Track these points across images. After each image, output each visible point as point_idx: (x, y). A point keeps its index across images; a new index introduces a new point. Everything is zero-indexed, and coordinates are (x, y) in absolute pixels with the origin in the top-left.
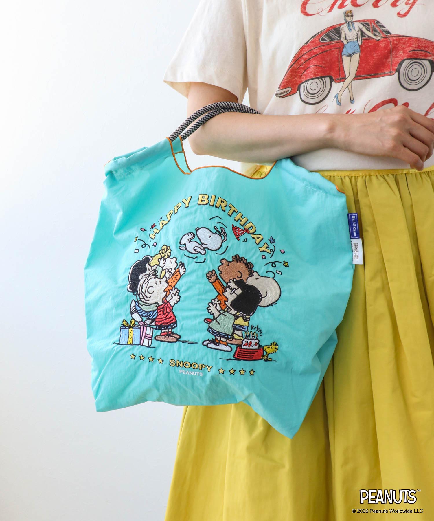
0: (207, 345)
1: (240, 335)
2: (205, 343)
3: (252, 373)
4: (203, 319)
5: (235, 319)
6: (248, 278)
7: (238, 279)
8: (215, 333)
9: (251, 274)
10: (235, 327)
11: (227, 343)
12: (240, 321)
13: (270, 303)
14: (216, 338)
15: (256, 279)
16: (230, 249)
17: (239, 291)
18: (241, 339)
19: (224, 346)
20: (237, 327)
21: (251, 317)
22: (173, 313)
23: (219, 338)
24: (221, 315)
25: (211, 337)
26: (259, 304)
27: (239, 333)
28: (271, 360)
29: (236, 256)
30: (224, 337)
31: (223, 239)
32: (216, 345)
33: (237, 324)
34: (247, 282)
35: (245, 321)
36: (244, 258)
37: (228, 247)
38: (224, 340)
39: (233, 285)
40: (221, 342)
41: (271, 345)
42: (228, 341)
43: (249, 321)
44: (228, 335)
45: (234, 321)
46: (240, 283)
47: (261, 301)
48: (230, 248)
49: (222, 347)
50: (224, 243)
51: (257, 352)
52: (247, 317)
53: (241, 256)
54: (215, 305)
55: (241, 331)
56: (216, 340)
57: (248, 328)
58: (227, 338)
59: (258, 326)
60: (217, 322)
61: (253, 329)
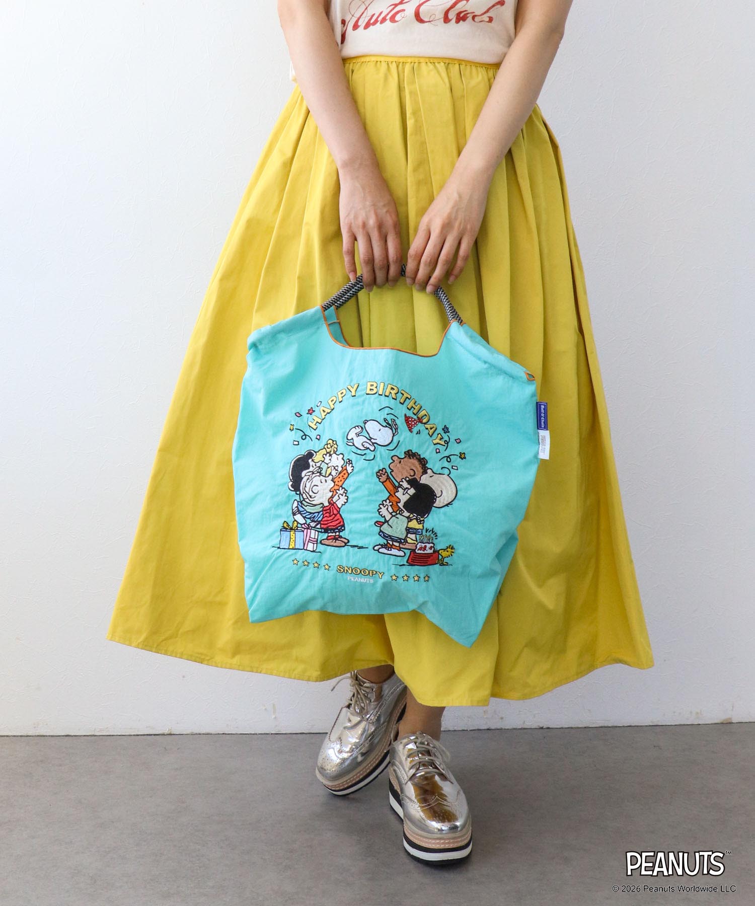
0: (378, 550)
1: (414, 539)
2: (376, 548)
3: (427, 578)
4: (374, 522)
5: (408, 522)
6: (421, 476)
7: (410, 478)
8: (387, 537)
9: (425, 472)
10: (409, 530)
11: (400, 548)
12: (414, 524)
13: (446, 503)
14: (388, 543)
15: (431, 477)
16: (401, 444)
17: (412, 491)
18: (415, 543)
19: (397, 550)
20: (410, 530)
21: (425, 519)
22: (340, 515)
23: (391, 543)
24: (394, 518)
25: (383, 541)
26: (434, 505)
27: (413, 536)
28: (447, 564)
29: (408, 451)
30: (396, 541)
31: (394, 432)
32: (388, 550)
33: (411, 527)
34: (420, 480)
35: (419, 524)
36: (418, 453)
37: (399, 441)
38: (397, 544)
39: (405, 485)
40: (393, 547)
41: (447, 548)
42: (401, 546)
43: (423, 523)
44: (400, 539)
45: (408, 524)
46: (413, 483)
47: (436, 500)
48: (403, 442)
49: (394, 552)
50: (394, 437)
51: (432, 556)
52: (421, 519)
53: (414, 452)
54: (387, 506)
55: (415, 535)
56: (388, 545)
57: (422, 531)
58: (400, 543)
59: (433, 529)
60: (389, 525)
61: (428, 532)
